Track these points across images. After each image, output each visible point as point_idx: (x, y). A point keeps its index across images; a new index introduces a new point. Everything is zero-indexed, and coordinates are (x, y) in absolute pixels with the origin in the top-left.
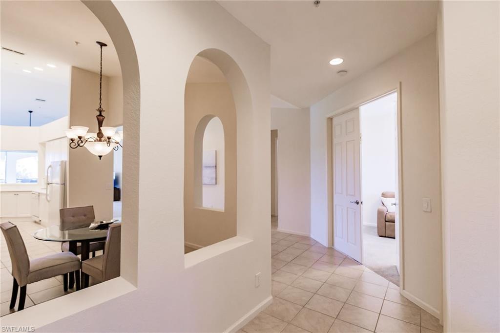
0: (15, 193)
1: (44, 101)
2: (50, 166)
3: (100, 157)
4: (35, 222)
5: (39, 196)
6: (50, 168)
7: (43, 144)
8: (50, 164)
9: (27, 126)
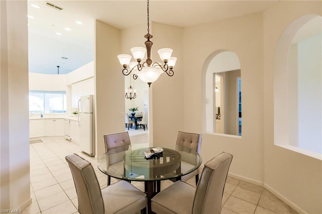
0: (53, 120)
1: (67, 58)
2: (80, 100)
3: (149, 84)
4: (67, 139)
5: (70, 122)
6: (80, 101)
7: (70, 87)
8: (80, 98)
9: (56, 74)
